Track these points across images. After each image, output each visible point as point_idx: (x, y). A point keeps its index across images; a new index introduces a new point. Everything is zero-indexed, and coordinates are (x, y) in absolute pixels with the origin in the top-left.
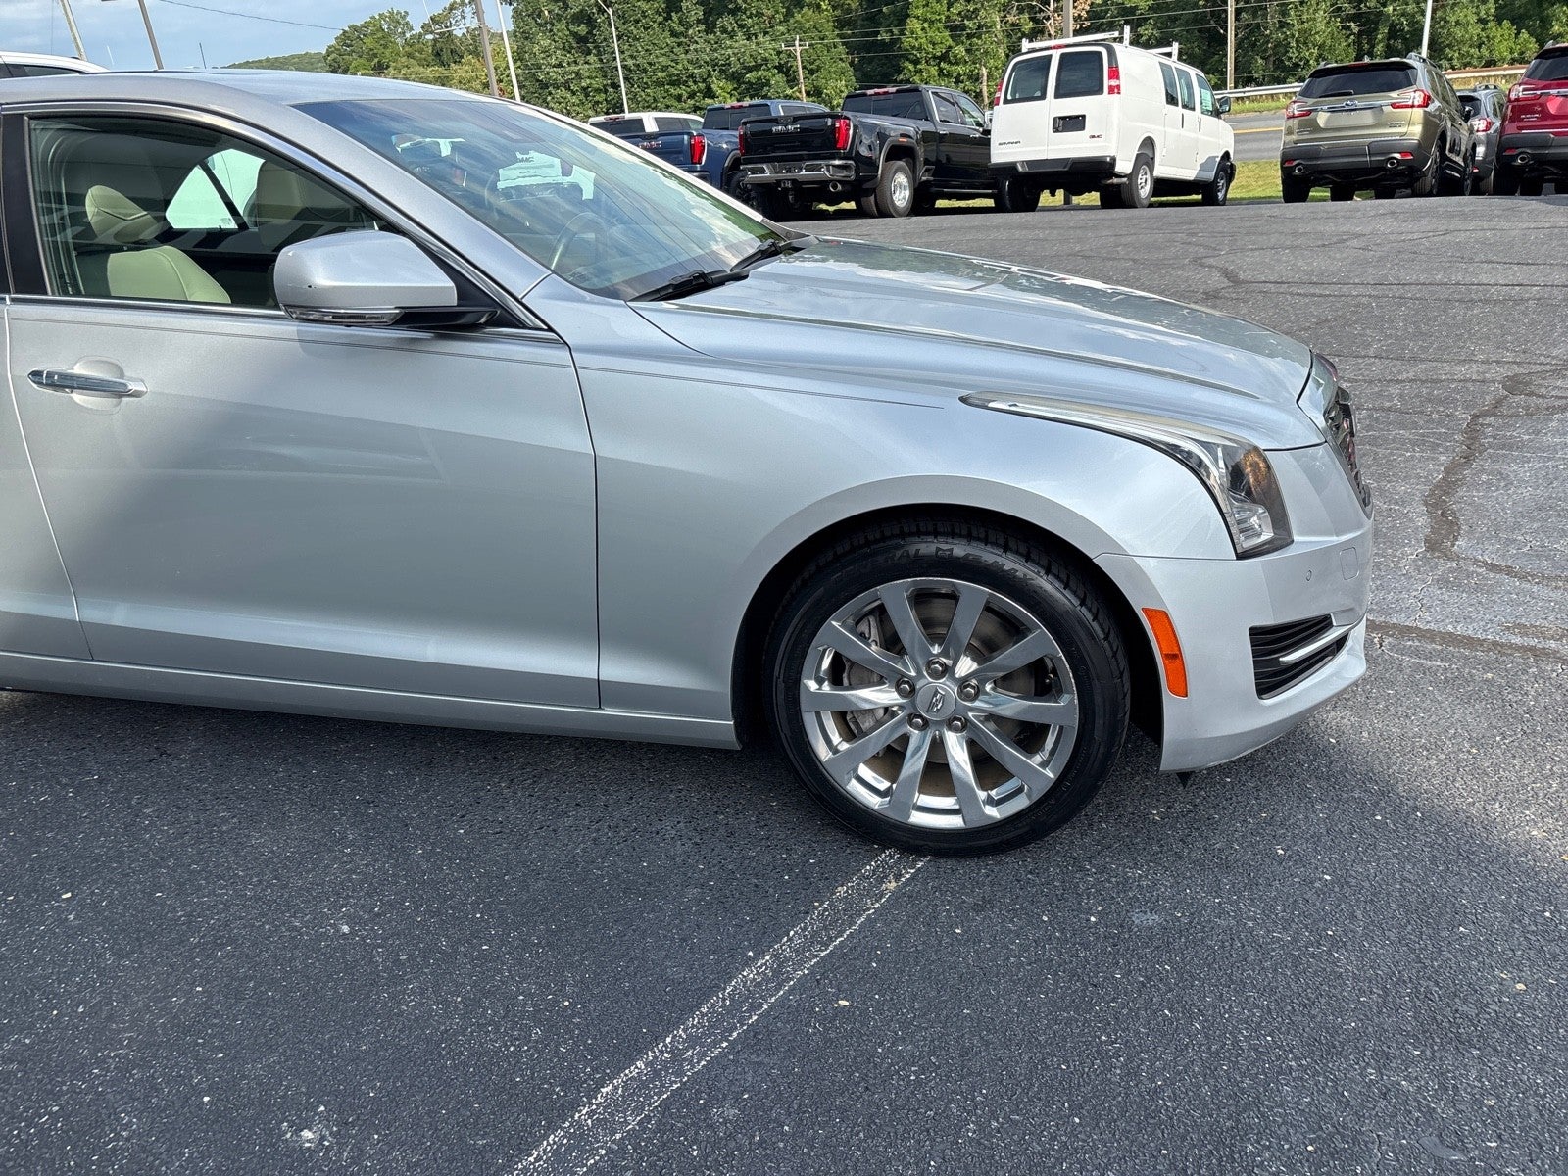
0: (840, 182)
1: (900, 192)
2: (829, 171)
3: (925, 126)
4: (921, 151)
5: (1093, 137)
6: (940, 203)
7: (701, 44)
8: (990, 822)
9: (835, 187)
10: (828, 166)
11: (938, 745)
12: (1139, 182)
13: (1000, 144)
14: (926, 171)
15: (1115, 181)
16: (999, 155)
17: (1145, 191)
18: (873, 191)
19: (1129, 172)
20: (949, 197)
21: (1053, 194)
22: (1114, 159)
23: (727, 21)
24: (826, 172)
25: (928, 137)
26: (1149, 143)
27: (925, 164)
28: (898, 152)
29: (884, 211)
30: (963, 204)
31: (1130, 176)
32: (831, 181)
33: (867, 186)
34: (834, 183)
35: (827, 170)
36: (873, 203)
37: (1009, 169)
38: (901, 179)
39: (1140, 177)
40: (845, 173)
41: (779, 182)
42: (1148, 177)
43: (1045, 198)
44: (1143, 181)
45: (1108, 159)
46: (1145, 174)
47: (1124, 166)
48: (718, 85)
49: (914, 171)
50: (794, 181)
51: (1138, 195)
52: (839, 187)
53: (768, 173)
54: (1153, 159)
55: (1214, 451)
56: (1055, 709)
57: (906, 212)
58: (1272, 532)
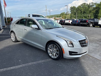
3: (94, 21)
4: (93, 23)
6: (95, 26)
7: (83, 15)
11: (53, 53)
16: (99, 24)
23: (85, 13)
25: (94, 22)
28: (91, 23)
29: (90, 26)
33: (88, 25)
35: (86, 24)
37: (100, 25)
38: (91, 24)
41: (82, 24)
48: (83, 17)
55: (68, 41)
56: (58, 53)
57: (92, 27)
58: (72, 46)
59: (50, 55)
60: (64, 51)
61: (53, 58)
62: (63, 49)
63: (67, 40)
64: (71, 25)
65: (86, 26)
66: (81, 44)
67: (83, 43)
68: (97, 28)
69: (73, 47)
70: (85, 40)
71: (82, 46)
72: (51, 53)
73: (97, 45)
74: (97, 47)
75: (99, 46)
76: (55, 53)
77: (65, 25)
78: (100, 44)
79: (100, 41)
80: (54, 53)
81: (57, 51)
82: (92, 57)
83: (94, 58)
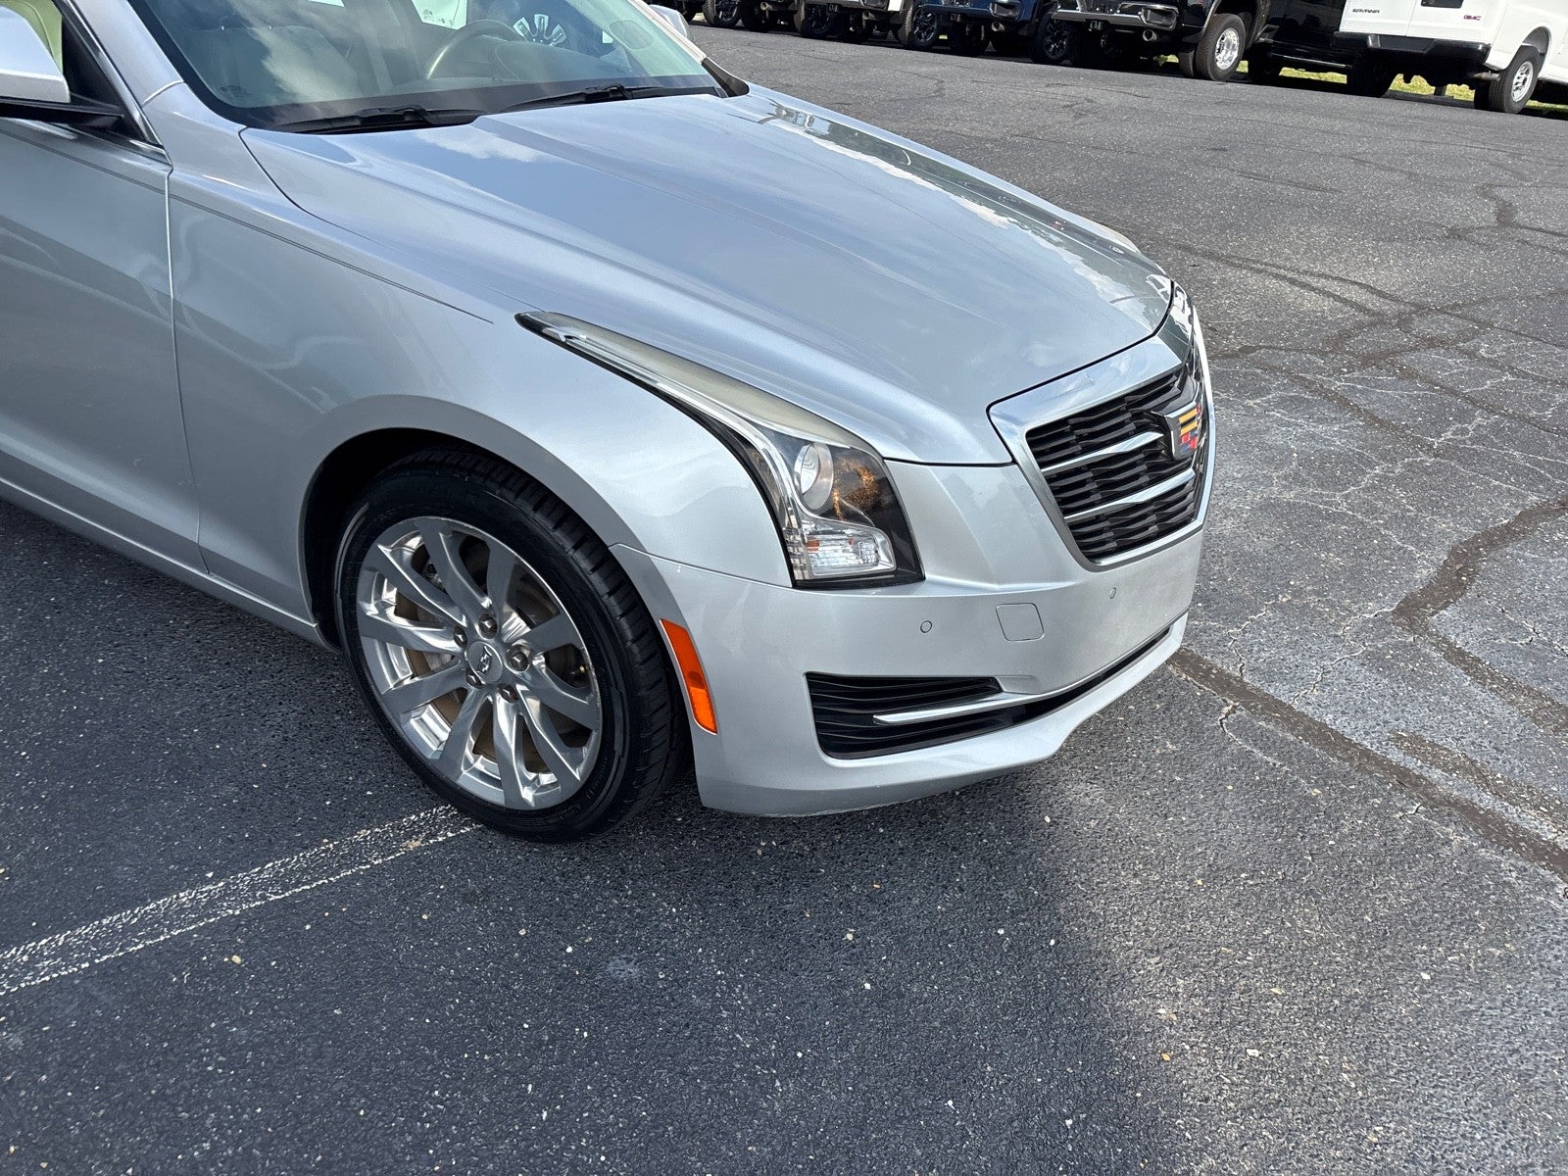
0: (1156, 30)
1: (1227, 51)
2: (1146, 16)
4: (1265, 7)
5: (1469, 17)
6: (1287, 72)
8: (525, 809)
9: (1149, 36)
10: (1146, 9)
12: (1515, 80)
13: (1354, 11)
14: (1267, 31)
15: (1484, 75)
16: (1351, 23)
17: (1520, 90)
18: (1194, 46)
19: (1504, 67)
20: (1296, 65)
21: (1407, 80)
22: (1487, 48)
24: (1142, 17)
26: (1542, 35)
27: (1268, 22)
29: (1201, 72)
30: (1313, 76)
31: (1507, 73)
32: (1148, 28)
33: (1188, 39)
34: (1149, 31)
35: (1144, 15)
36: (1191, 63)
37: (1359, 40)
39: (1518, 74)
40: (1164, 21)
41: (1089, 21)
42: (1530, 77)
43: (1398, 83)
44: (1521, 80)
45: (1480, 48)
46: (1527, 72)
47: (1499, 59)
49: (1250, 27)
50: (1105, 23)
51: (1510, 97)
52: (1154, 36)
53: (1079, 10)
54: (1543, 55)
55: (792, 446)
56: (584, 706)
57: (1233, 76)
58: (886, 563)
59: (429, 729)
60: (698, 678)
61: (494, 795)
62: (682, 634)
63: (780, 438)
64: (911, 45)
65: (1151, 68)
66: (1065, 494)
67: (1112, 477)
68: (1318, 97)
69: (908, 569)
70: (1158, 388)
71: (1090, 544)
72: (449, 703)
73: (1336, 435)
74: (1326, 470)
75: (1355, 464)
76: (514, 698)
77: (807, 33)
78: (1372, 419)
79: (1367, 361)
80: (501, 705)
81: (563, 663)
82: (1242, 693)
83: (1290, 718)
